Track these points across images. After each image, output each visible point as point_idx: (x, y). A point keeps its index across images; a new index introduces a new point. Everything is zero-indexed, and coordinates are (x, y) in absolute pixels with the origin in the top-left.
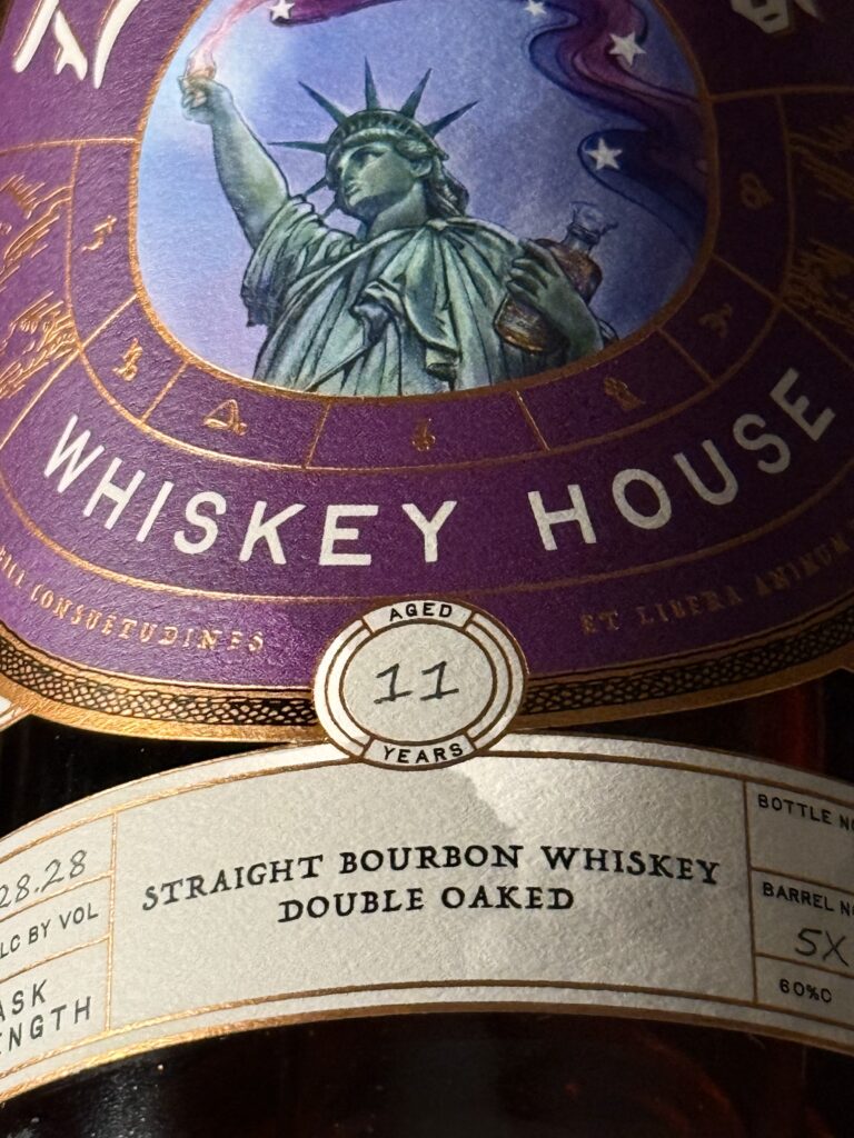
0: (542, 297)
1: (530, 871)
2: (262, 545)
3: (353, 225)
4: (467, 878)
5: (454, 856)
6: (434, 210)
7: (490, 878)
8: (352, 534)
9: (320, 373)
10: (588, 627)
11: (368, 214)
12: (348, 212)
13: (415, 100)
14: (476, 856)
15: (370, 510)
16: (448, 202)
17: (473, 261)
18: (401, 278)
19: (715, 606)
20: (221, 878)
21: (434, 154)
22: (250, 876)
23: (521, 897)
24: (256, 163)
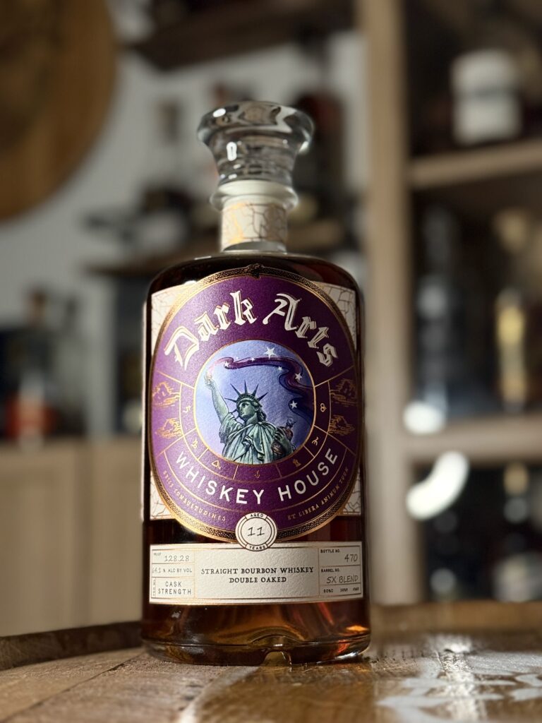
0: (281, 441)
1: (278, 574)
2: (224, 496)
3: (242, 422)
4: (266, 576)
5: (264, 571)
6: (259, 420)
7: (270, 575)
8: (243, 496)
9: (236, 457)
10: (289, 518)
11: (245, 419)
12: (242, 418)
13: (255, 391)
14: (268, 571)
15: (246, 491)
16: (262, 417)
17: (267, 432)
18: (252, 436)
19: (314, 509)
20: (217, 571)
21: (259, 406)
22: (223, 571)
23: (276, 579)
24: (222, 403)
